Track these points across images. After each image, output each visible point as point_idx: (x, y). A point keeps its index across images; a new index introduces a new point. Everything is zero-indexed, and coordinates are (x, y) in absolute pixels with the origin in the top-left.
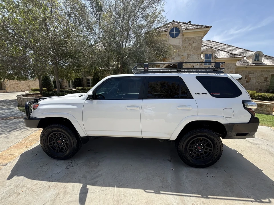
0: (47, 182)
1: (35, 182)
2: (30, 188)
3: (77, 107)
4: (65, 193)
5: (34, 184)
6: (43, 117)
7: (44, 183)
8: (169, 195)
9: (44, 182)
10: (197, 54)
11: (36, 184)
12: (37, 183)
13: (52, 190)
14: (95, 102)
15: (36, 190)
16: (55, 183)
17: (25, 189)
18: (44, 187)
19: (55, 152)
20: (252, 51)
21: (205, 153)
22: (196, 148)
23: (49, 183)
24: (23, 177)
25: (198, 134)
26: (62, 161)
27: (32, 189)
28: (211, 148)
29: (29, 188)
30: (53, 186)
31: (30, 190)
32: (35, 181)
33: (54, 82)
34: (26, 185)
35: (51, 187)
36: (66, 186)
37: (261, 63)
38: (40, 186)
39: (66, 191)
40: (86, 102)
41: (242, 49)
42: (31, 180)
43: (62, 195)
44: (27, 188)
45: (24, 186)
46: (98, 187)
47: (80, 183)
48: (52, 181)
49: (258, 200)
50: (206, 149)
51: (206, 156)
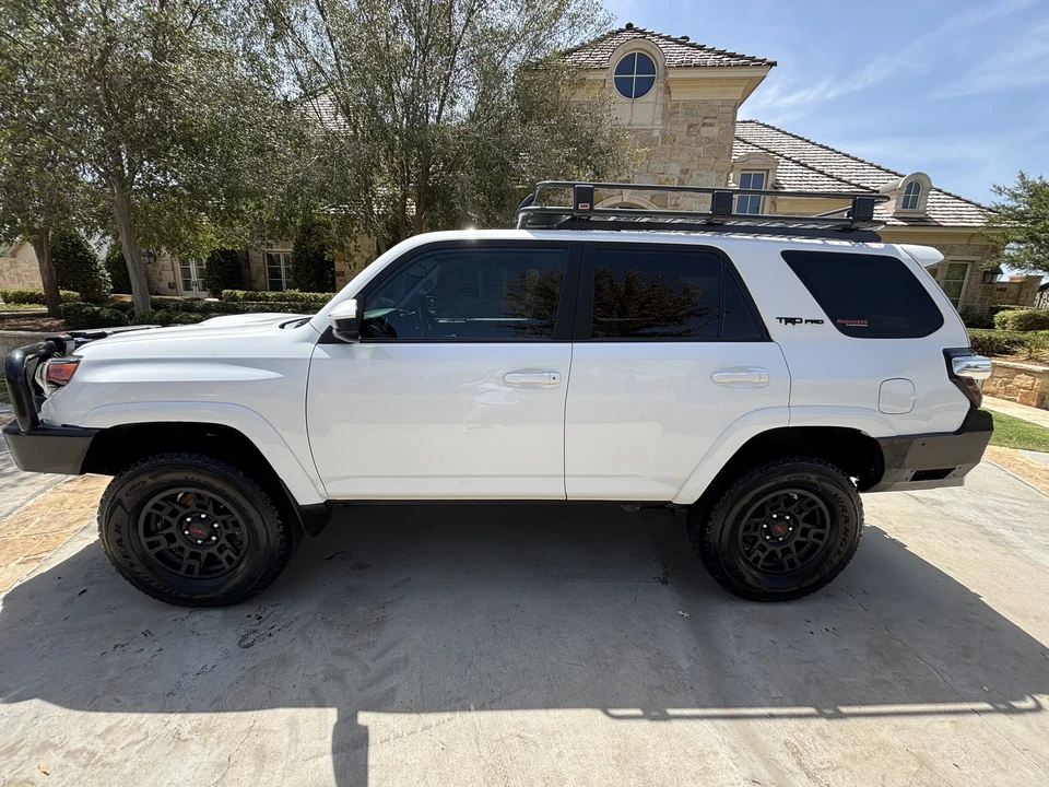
0: (161, 716)
1: (102, 720)
2: (83, 750)
3: (280, 375)
4: (262, 757)
5: (99, 730)
6: (107, 422)
7: (151, 722)
8: (699, 721)
9: (146, 716)
10: (718, 171)
11: (109, 730)
12: (113, 722)
13: (193, 747)
14: (364, 351)
15: (112, 759)
16: (205, 717)
17: (54, 759)
18: (150, 739)
19: (182, 576)
20: (895, 170)
21: (799, 545)
22: (767, 531)
23: (175, 718)
24: (36, 702)
25: (785, 479)
26: (217, 615)
27: (93, 754)
28: (823, 526)
29: (77, 751)
30: (194, 730)
31: (82, 759)
32: (102, 714)
33: (117, 265)
34: (56, 741)
35: (184, 735)
36: (257, 724)
37: (923, 216)
38: (130, 739)
39: (262, 746)
40: (322, 352)
41: (862, 162)
42: (82, 713)
43: (246, 768)
44: (68, 754)
45: (46, 746)
46: (404, 718)
47: (321, 704)
48: (188, 710)
49: (1002, 706)
50: (805, 532)
51: (802, 559)
